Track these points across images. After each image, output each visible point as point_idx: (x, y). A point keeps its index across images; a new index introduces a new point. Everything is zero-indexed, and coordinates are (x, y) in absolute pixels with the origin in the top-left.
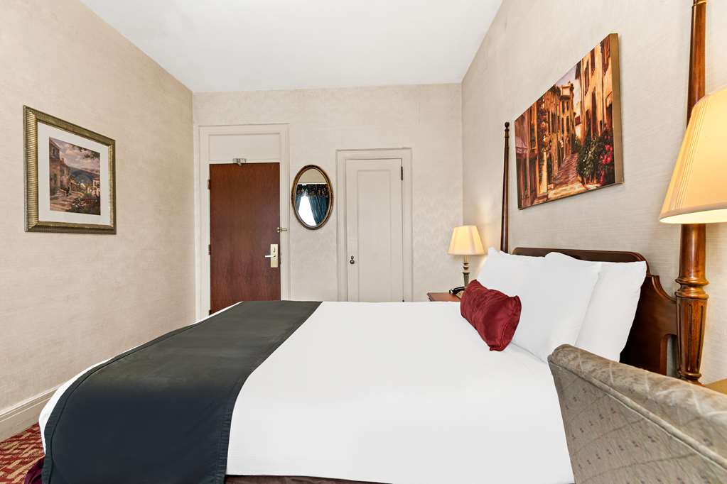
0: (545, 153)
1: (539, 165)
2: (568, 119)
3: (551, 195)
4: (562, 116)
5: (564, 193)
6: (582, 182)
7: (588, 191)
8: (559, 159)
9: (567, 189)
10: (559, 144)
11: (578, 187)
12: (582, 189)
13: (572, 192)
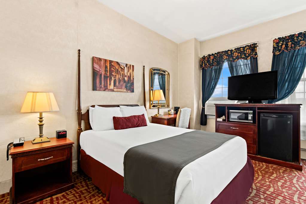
0: (113, 78)
1: (110, 80)
2: (123, 74)
3: (115, 90)
4: (120, 72)
5: (120, 91)
6: (126, 90)
7: (128, 92)
8: (119, 82)
9: (122, 90)
10: (119, 78)
11: (125, 90)
12: (126, 91)
13: (123, 91)
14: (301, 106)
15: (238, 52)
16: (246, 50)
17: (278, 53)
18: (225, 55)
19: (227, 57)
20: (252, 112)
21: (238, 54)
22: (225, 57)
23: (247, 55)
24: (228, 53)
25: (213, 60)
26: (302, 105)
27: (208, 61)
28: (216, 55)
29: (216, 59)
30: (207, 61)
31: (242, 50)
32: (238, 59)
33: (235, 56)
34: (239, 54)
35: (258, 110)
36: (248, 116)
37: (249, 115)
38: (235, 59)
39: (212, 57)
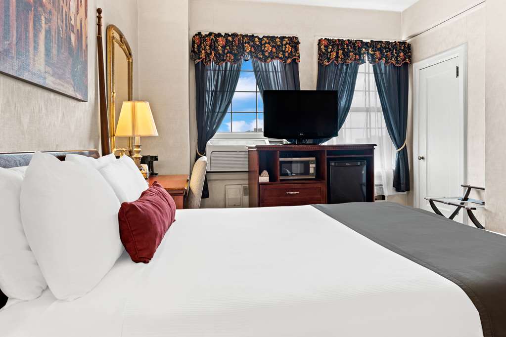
14: (375, 147)
15: (271, 44)
16: (285, 45)
17: (327, 63)
18: (248, 43)
19: (253, 50)
20: (314, 159)
21: (272, 48)
22: (248, 48)
23: (287, 55)
24: (254, 42)
25: (224, 47)
26: (376, 145)
27: (213, 47)
28: (230, 38)
29: (230, 48)
30: (211, 46)
31: (279, 43)
32: (272, 58)
33: (267, 51)
34: (274, 50)
35: (327, 155)
36: (309, 167)
37: (311, 165)
38: (267, 57)
39: (221, 41)
